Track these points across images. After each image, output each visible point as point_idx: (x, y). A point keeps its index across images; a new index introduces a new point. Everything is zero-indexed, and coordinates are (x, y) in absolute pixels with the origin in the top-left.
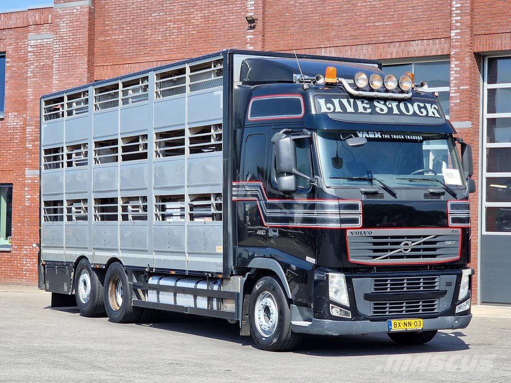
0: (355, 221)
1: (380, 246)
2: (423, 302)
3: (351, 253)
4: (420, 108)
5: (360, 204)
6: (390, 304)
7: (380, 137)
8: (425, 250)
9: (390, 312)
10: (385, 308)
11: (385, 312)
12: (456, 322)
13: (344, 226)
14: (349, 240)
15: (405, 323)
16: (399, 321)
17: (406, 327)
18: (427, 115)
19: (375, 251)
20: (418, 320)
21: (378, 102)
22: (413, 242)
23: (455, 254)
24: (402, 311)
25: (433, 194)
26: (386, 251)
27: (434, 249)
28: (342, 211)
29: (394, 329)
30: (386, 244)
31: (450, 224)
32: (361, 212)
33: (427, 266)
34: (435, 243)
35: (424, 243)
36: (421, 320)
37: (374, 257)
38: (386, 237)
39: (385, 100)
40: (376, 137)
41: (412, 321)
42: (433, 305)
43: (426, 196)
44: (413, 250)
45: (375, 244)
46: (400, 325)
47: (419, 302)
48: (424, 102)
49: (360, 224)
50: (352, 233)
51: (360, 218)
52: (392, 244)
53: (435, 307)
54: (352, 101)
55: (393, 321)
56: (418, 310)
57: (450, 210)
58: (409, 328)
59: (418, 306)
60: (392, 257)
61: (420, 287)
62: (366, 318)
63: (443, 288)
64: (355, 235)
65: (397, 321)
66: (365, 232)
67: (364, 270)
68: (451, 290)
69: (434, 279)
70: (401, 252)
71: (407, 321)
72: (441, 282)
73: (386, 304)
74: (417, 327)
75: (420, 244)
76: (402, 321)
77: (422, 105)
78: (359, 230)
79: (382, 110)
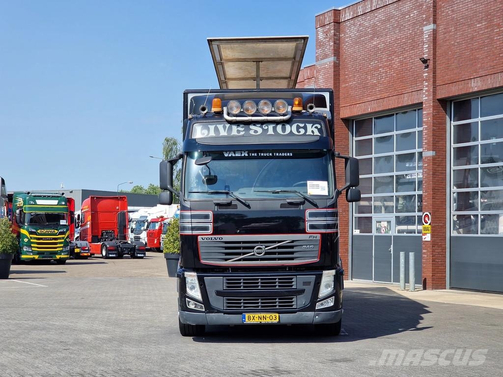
0: (206, 229)
1: (232, 249)
2: (280, 299)
3: (202, 256)
4: (298, 128)
5: (211, 214)
6: (244, 300)
7: (247, 155)
8: (280, 253)
9: (245, 307)
10: (240, 303)
11: (240, 307)
12: (317, 317)
13: (195, 233)
14: (200, 245)
15: (259, 317)
16: (254, 315)
17: (260, 320)
18: (305, 134)
19: (227, 254)
20: (273, 315)
21: (254, 125)
22: (266, 247)
23: (314, 257)
24: (258, 307)
25: (290, 204)
26: (239, 254)
27: (292, 253)
28: (193, 220)
29: (247, 321)
30: (239, 248)
31: (308, 230)
32: (212, 221)
33: (286, 268)
34: (292, 247)
35: (279, 247)
36: (277, 315)
37: (226, 260)
38: (239, 242)
39: (262, 123)
40: (243, 155)
41: (268, 315)
42: (292, 302)
43: (282, 206)
44: (266, 253)
45: (226, 248)
46: (253, 318)
47: (275, 299)
48: (305, 122)
49: (210, 231)
50: (202, 238)
51: (211, 226)
52: (244, 248)
53: (293, 304)
54: (228, 125)
55: (247, 315)
56: (276, 306)
57: (307, 218)
58: (263, 321)
59: (275, 303)
60: (244, 260)
61: (275, 286)
62: (219, 312)
63: (301, 287)
64: (205, 240)
65: (252, 315)
66: (215, 238)
67: (218, 270)
68: (309, 289)
69: (292, 279)
70: (254, 255)
71: (262, 315)
72: (298, 282)
73: (240, 300)
74: (273, 320)
75: (275, 248)
76: (257, 315)
77: (302, 125)
78: (210, 237)
79: (256, 131)
